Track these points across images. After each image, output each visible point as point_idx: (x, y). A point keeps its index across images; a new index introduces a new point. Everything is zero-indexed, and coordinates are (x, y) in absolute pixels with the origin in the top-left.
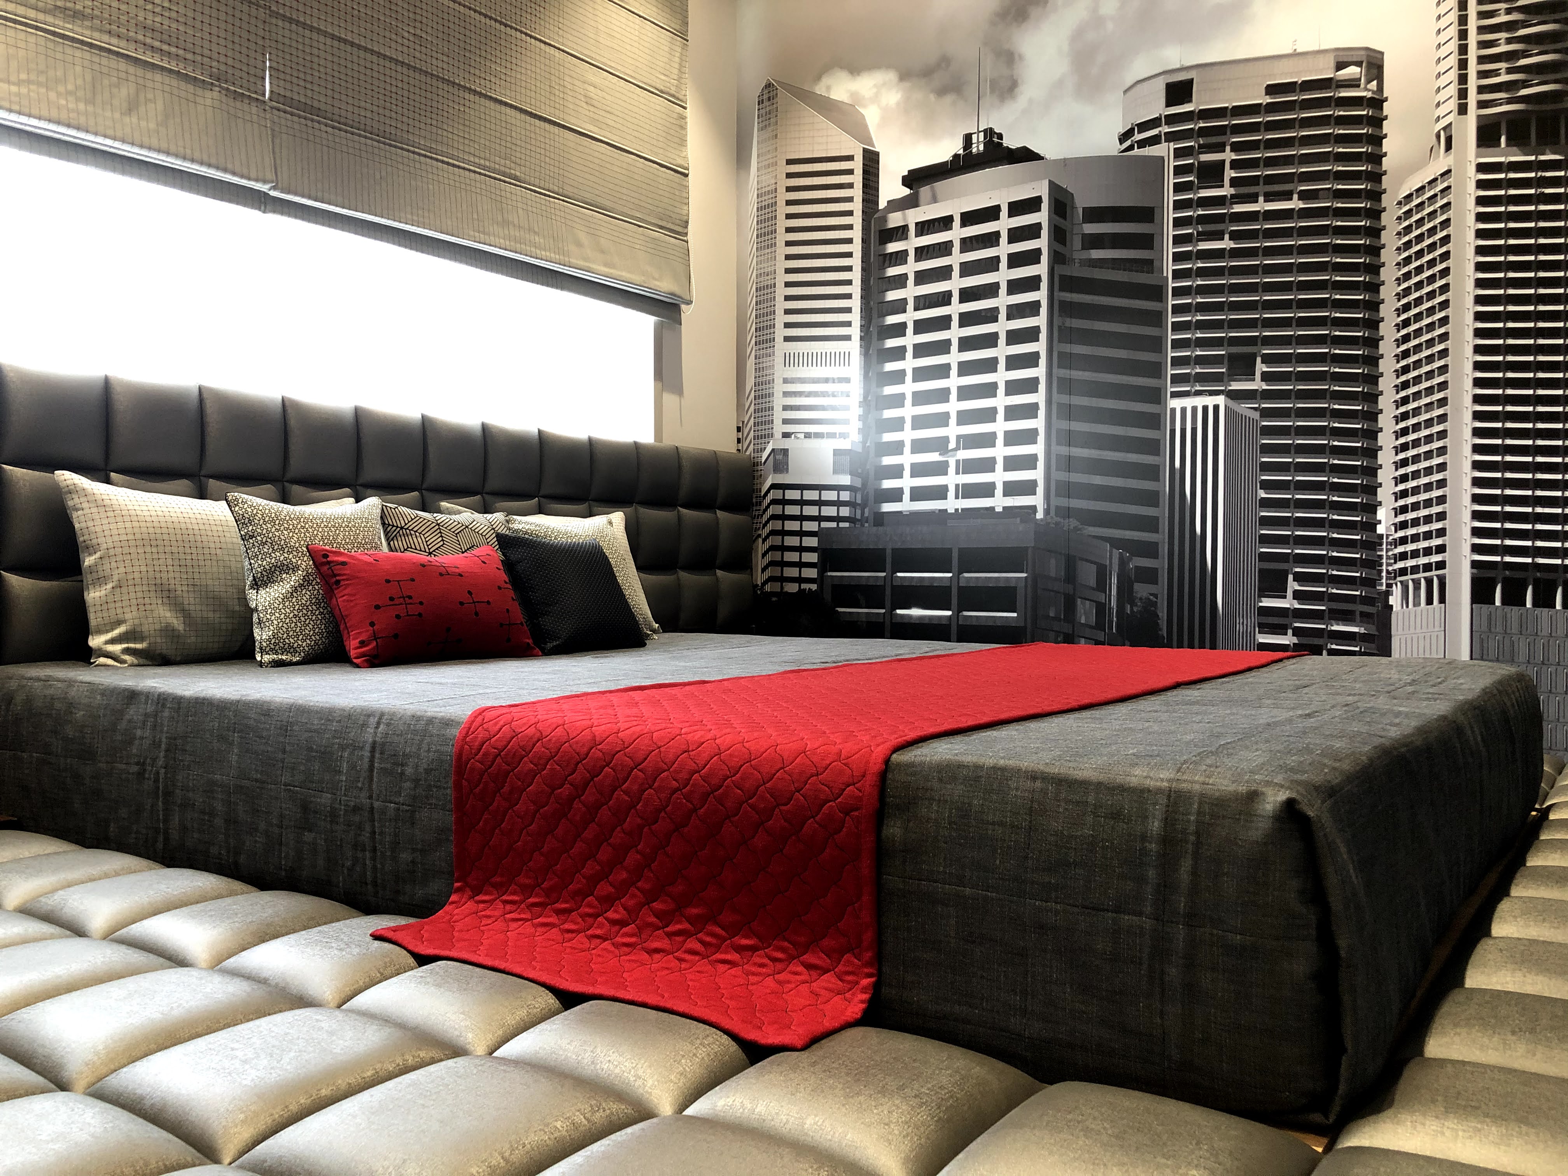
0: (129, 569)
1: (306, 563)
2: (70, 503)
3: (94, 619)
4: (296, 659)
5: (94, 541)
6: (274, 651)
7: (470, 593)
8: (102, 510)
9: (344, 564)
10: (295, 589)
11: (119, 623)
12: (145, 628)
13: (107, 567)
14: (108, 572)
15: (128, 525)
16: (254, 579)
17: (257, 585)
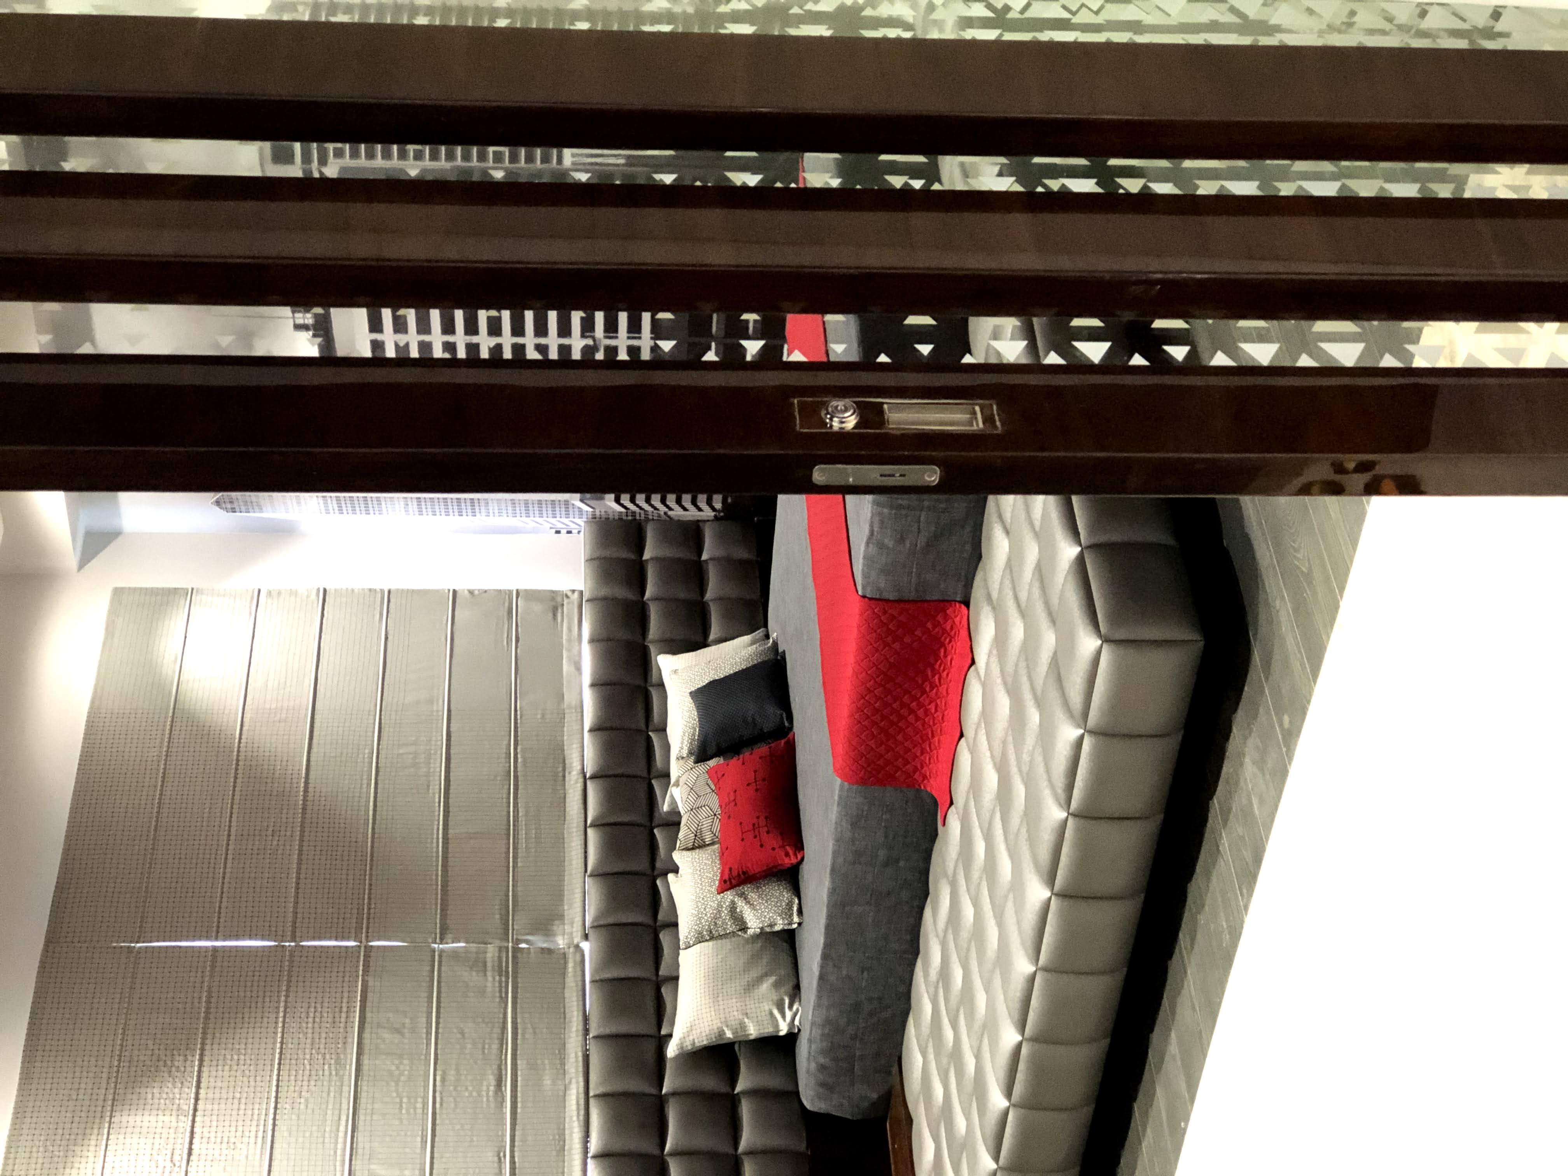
0: (735, 1009)
1: (729, 896)
2: (690, 1047)
3: (768, 1030)
4: (796, 901)
5: (716, 1031)
6: (791, 915)
7: (748, 785)
8: (694, 1028)
9: (730, 869)
10: (748, 902)
11: (771, 1014)
12: (775, 998)
13: (733, 1023)
14: (737, 1022)
15: (704, 1011)
16: (740, 930)
17: (744, 928)
